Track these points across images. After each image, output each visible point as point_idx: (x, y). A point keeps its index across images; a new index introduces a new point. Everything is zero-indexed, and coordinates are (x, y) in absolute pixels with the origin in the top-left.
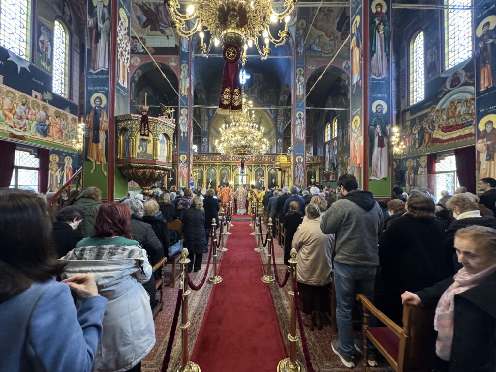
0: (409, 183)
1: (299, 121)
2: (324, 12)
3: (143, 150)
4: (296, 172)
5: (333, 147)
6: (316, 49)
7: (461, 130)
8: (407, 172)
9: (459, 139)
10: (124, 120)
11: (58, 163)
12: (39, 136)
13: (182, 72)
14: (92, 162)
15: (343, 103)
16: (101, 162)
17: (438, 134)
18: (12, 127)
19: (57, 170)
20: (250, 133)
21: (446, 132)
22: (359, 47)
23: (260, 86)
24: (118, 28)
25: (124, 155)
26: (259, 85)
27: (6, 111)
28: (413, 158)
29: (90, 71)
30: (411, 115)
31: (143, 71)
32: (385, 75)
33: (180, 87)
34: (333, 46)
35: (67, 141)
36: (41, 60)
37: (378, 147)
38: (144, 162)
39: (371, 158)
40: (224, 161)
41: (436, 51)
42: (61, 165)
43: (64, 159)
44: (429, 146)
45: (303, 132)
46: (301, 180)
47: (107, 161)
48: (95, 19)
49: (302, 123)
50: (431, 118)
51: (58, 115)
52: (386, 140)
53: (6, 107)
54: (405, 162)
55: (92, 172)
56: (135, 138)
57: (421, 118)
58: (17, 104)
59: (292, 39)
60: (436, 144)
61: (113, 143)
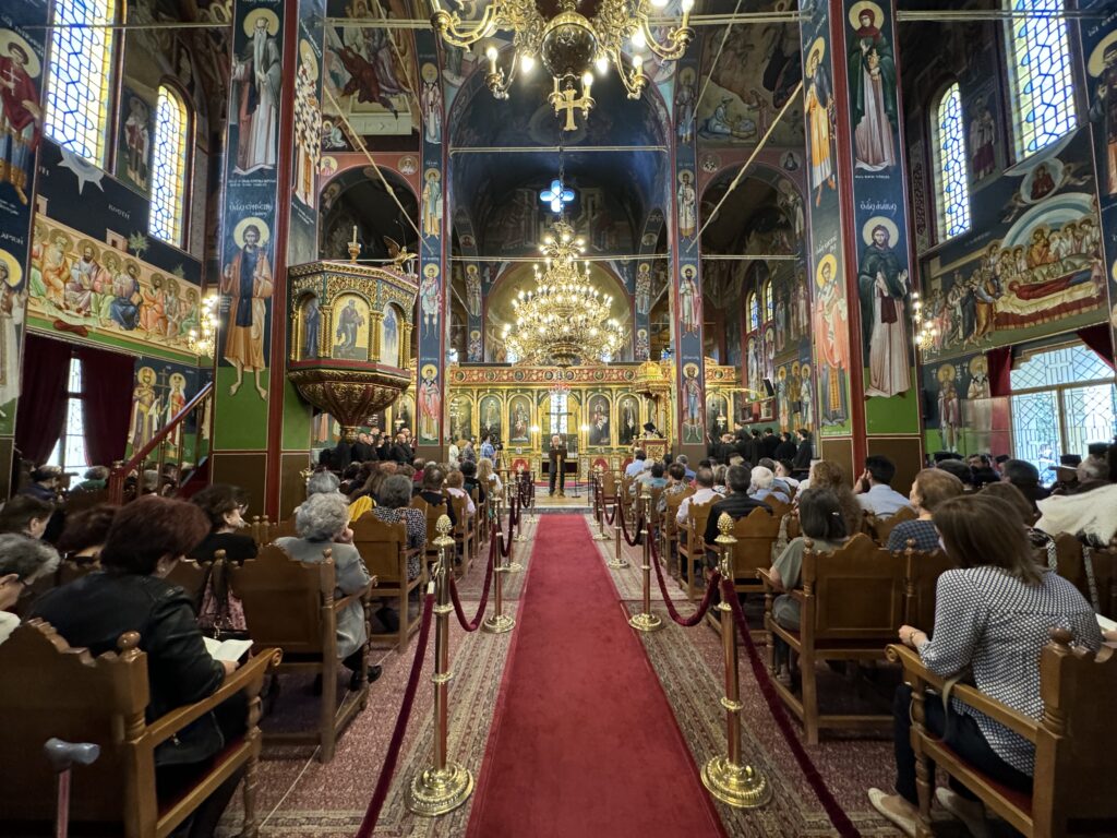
0: (947, 419)
1: (688, 285)
2: (735, 50)
3: (347, 340)
4: (685, 399)
5: (765, 345)
6: (719, 128)
7: (1066, 291)
8: (941, 394)
9: (1060, 313)
10: (307, 275)
11: (154, 388)
12: (116, 328)
13: (427, 186)
14: (236, 369)
15: (783, 244)
16: (255, 368)
17: (1009, 304)
18: (60, 308)
19: (152, 402)
20: (581, 309)
21: (1028, 298)
22: (824, 104)
23: (595, 217)
24: (298, 81)
25: (305, 352)
26: (594, 214)
27: (49, 273)
28: (954, 362)
29: (235, 171)
30: (943, 264)
31: (342, 187)
32: (888, 161)
33: (422, 218)
34: (757, 122)
35: (175, 338)
36: (128, 166)
37: (883, 321)
38: (347, 367)
39: (868, 348)
40: (518, 382)
41: (992, 123)
42: (161, 391)
43: (167, 379)
44: (990, 334)
45: (696, 309)
46: (696, 416)
47: (267, 365)
48: (248, 62)
49: (695, 289)
50: (991, 269)
51: (158, 283)
52: (899, 306)
53: (49, 265)
54: (934, 371)
55: (234, 389)
56: (331, 314)
57: (967, 271)
58: (74, 259)
59: (667, 110)
60: (1005, 327)
61: (281, 326)
